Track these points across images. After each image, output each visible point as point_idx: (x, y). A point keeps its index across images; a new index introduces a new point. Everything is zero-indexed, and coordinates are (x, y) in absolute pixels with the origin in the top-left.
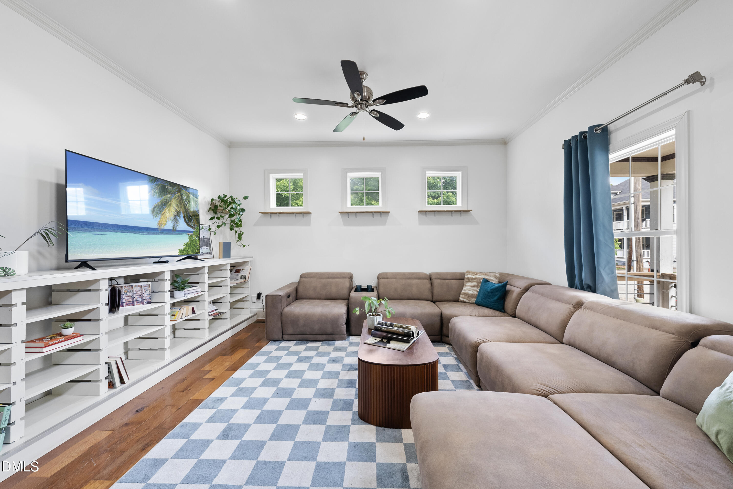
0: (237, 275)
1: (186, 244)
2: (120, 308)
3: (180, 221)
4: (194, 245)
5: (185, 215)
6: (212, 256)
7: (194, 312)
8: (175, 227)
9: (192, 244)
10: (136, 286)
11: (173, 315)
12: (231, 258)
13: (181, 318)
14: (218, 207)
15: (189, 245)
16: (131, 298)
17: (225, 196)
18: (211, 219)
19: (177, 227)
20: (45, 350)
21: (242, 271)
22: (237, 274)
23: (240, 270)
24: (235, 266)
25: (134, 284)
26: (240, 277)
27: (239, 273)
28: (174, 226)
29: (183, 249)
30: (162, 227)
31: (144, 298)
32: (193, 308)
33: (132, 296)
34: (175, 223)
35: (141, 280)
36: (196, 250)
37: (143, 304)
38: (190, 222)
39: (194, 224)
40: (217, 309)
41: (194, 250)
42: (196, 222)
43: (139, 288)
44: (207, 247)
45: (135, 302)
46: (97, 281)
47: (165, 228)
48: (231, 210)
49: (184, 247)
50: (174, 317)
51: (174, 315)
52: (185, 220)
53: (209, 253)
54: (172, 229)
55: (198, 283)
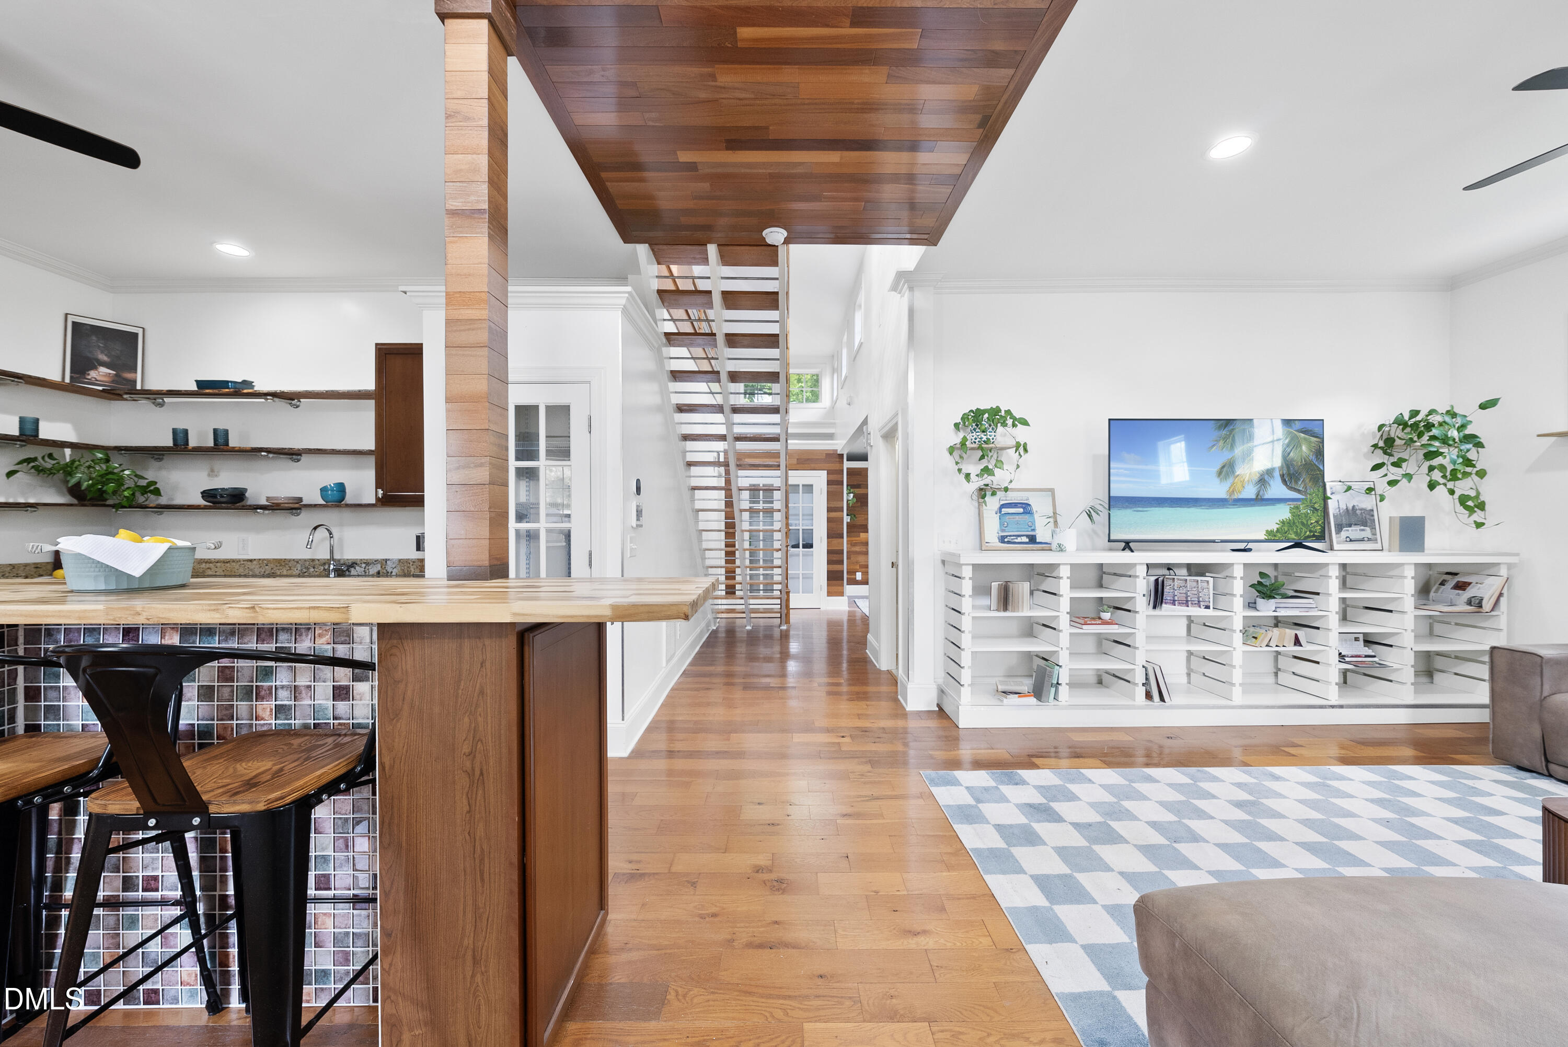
0: (1458, 594)
1: (1283, 522)
2: (1164, 605)
3: (1271, 482)
4: (1303, 524)
5: (1285, 472)
6: (1378, 546)
7: (1297, 642)
8: (1261, 493)
9: (1296, 521)
10: (1190, 580)
11: (1254, 637)
12: (1426, 551)
13: (1267, 646)
14: (1394, 441)
15: (1289, 523)
16: (1185, 595)
17: (1414, 413)
18: (1376, 467)
19: (1264, 494)
20: (1084, 627)
21: (1474, 586)
22: (1457, 591)
23: (1470, 584)
24: (1456, 574)
25: (1199, 578)
26: (1466, 600)
27: (1464, 590)
28: (1259, 492)
29: (1275, 530)
30: (1236, 496)
31: (1201, 599)
32: (1296, 635)
33: (1186, 594)
34: (1261, 487)
35: (1207, 574)
36: (1306, 532)
37: (1200, 607)
38: (1296, 482)
39: (1305, 485)
40: (1374, 656)
41: (1301, 532)
42: (1310, 481)
43: (1195, 584)
44: (1362, 528)
45: (1190, 603)
46: (1134, 565)
47: (1241, 497)
48: (1432, 443)
49: (1278, 526)
50: (1254, 640)
51: (1256, 638)
52: (1284, 482)
53: (1369, 540)
54: (1254, 497)
55: (1318, 594)
